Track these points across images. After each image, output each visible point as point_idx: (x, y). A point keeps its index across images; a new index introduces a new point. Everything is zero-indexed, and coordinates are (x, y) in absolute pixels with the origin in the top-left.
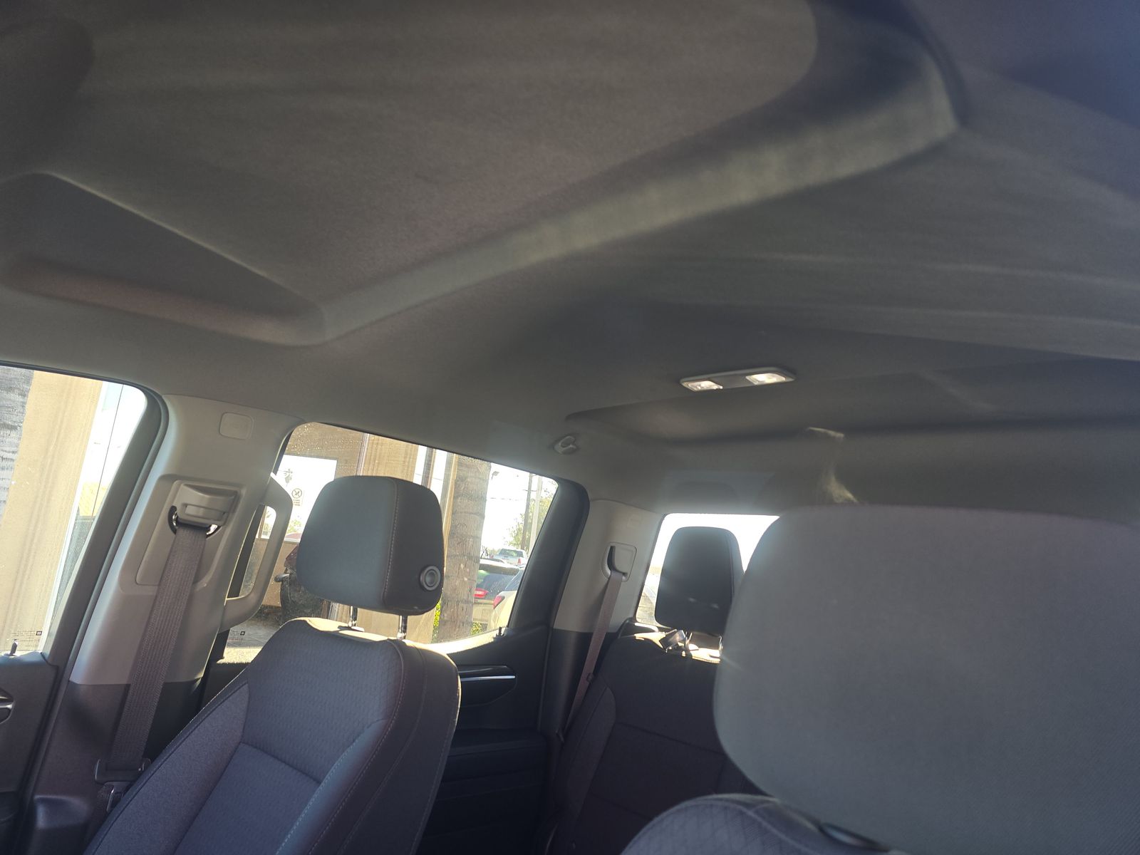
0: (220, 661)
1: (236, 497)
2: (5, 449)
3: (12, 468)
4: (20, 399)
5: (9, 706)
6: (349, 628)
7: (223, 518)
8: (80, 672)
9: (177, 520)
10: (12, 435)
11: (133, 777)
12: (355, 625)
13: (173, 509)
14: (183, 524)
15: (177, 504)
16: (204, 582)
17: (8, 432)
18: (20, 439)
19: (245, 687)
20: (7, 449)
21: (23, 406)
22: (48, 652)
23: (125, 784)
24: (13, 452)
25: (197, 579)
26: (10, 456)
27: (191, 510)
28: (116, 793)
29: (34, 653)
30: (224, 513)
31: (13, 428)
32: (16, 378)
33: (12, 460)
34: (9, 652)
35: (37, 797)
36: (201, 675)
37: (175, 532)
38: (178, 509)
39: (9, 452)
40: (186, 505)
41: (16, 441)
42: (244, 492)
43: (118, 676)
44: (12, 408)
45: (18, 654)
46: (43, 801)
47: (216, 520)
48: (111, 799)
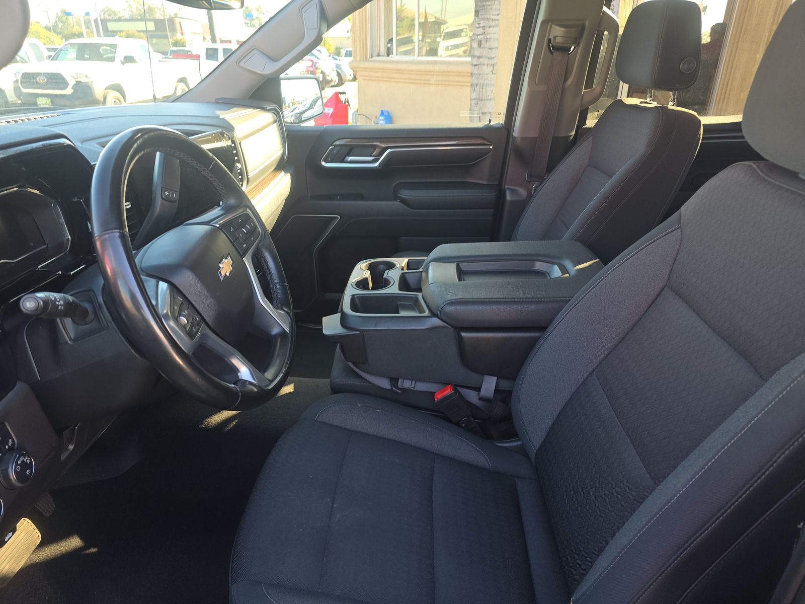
0: (585, 127)
1: (583, 27)
3: (498, 26)
5: (491, 147)
6: (646, 103)
7: (576, 41)
8: (516, 132)
9: (552, 46)
10: (496, 3)
11: (541, 179)
12: (651, 101)
13: (550, 40)
14: (557, 48)
15: (551, 37)
16: (569, 82)
18: (500, 5)
19: (591, 137)
20: (494, 13)
22: (503, 123)
23: (539, 183)
24: (498, 15)
25: (565, 80)
26: (496, 17)
27: (559, 40)
28: (535, 187)
29: (499, 123)
30: (577, 39)
33: (498, 20)
34: (488, 123)
35: (506, 187)
36: (573, 133)
37: (552, 53)
38: (552, 40)
39: (495, 15)
40: (555, 37)
41: (498, 7)
42: (587, 23)
43: (533, 133)
45: (492, 124)
46: (509, 189)
47: (573, 44)
48: (533, 189)
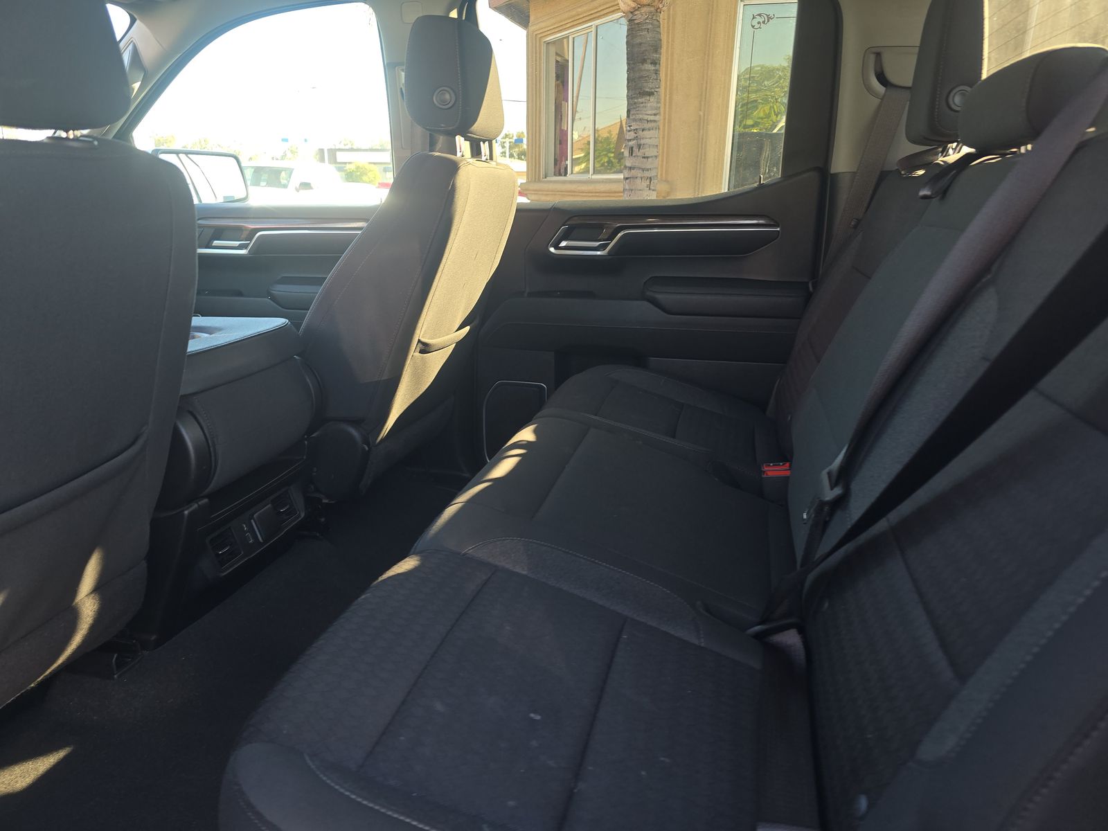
2: (648, 113)
3: (655, 128)
4: (652, 68)
10: (651, 100)
17: (648, 98)
18: (658, 102)
20: (650, 112)
21: (656, 73)
24: (655, 115)
26: (652, 118)
31: (651, 94)
32: (646, 50)
33: (655, 121)
39: (651, 115)
41: (655, 105)
44: (648, 76)
